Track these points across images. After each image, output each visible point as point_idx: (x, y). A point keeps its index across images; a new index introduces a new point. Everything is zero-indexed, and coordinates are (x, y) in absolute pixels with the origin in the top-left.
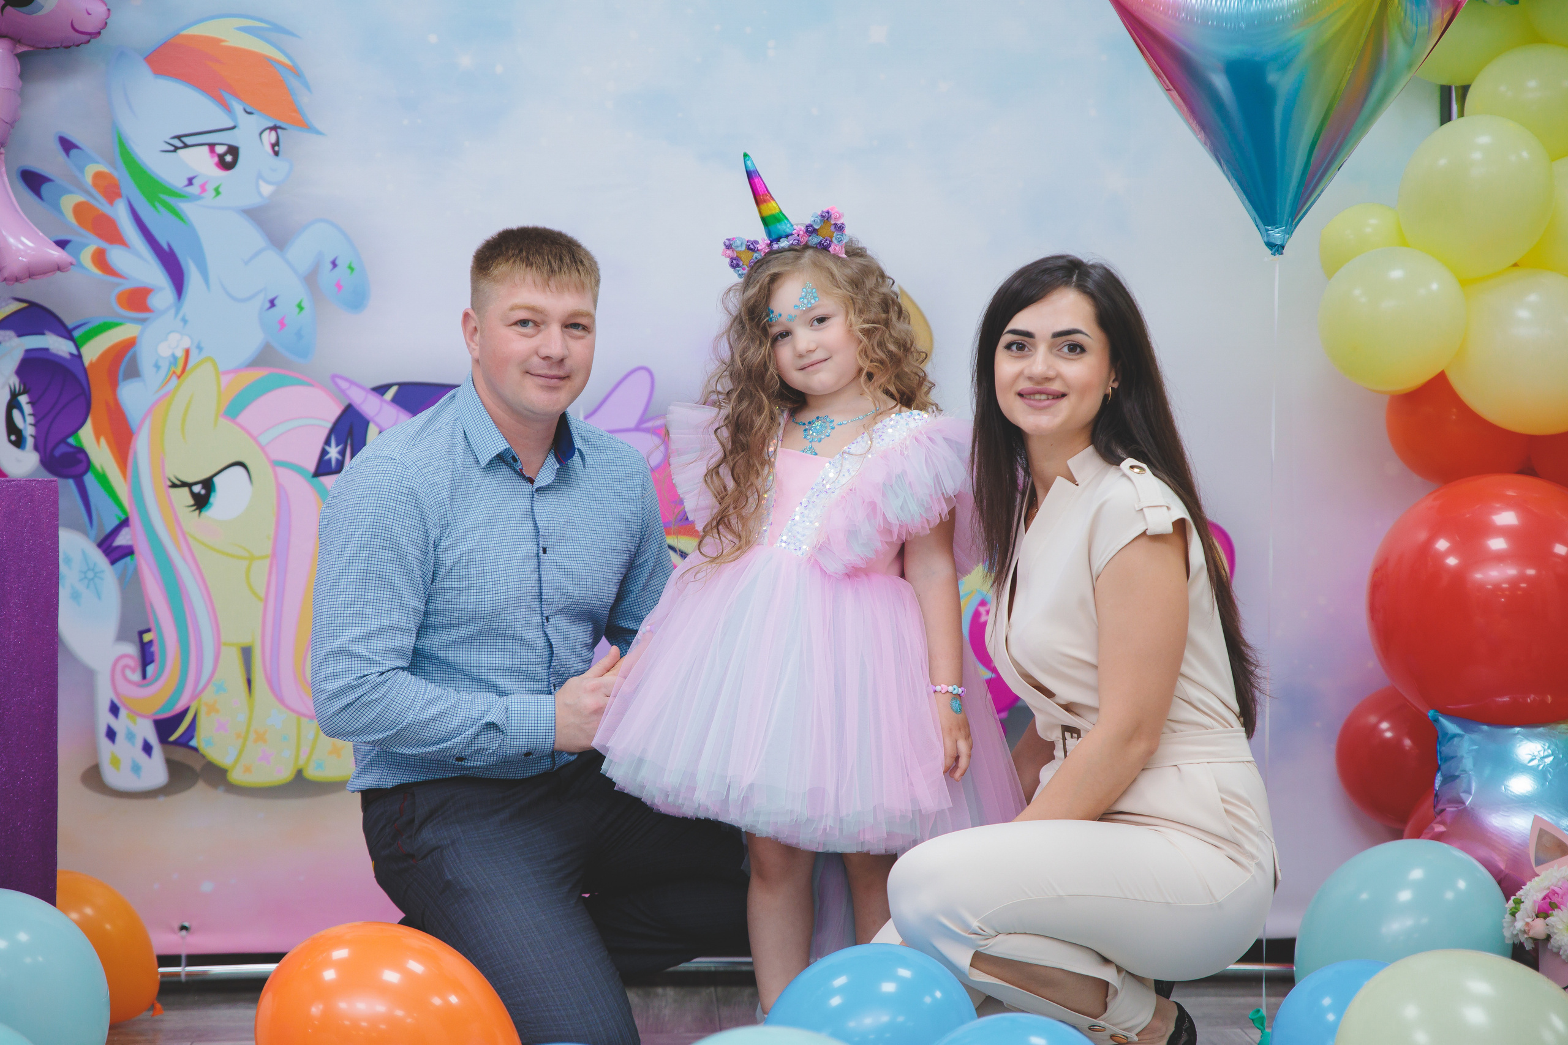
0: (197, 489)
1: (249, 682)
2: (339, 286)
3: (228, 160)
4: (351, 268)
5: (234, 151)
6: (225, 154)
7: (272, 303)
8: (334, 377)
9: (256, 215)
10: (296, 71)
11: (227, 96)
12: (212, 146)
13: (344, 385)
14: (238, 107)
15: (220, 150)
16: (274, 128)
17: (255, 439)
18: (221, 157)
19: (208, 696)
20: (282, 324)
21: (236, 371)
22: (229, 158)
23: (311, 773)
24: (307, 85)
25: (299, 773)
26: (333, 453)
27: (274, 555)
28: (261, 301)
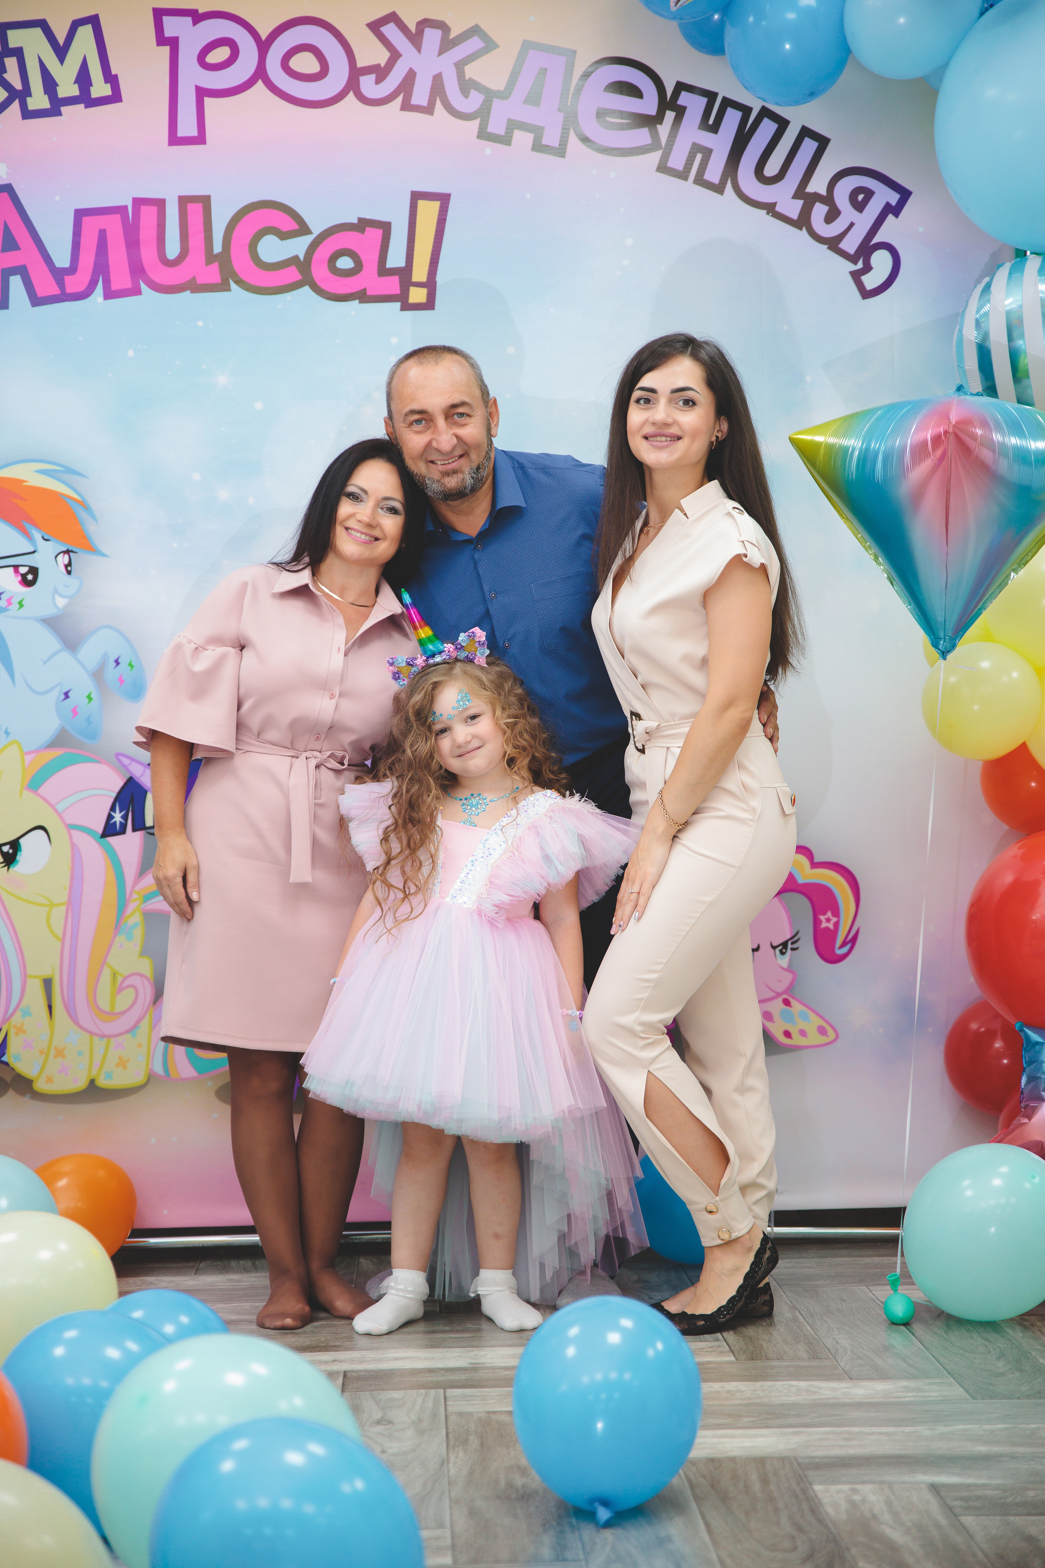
0: (5, 849)
1: (50, 1008)
2: (121, 680)
3: (30, 578)
4: (130, 665)
5: (34, 571)
6: (27, 573)
7: (66, 695)
8: (118, 755)
9: (52, 623)
10: (84, 505)
11: (28, 526)
12: (16, 568)
13: (126, 761)
14: (37, 535)
15: (23, 570)
16: (67, 552)
17: (53, 807)
18: (24, 576)
19: (16, 1020)
20: (75, 712)
21: (37, 751)
22: (30, 577)
23: (102, 1082)
24: (93, 517)
25: (92, 1081)
26: (118, 817)
27: (69, 903)
28: (58, 694)
